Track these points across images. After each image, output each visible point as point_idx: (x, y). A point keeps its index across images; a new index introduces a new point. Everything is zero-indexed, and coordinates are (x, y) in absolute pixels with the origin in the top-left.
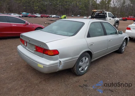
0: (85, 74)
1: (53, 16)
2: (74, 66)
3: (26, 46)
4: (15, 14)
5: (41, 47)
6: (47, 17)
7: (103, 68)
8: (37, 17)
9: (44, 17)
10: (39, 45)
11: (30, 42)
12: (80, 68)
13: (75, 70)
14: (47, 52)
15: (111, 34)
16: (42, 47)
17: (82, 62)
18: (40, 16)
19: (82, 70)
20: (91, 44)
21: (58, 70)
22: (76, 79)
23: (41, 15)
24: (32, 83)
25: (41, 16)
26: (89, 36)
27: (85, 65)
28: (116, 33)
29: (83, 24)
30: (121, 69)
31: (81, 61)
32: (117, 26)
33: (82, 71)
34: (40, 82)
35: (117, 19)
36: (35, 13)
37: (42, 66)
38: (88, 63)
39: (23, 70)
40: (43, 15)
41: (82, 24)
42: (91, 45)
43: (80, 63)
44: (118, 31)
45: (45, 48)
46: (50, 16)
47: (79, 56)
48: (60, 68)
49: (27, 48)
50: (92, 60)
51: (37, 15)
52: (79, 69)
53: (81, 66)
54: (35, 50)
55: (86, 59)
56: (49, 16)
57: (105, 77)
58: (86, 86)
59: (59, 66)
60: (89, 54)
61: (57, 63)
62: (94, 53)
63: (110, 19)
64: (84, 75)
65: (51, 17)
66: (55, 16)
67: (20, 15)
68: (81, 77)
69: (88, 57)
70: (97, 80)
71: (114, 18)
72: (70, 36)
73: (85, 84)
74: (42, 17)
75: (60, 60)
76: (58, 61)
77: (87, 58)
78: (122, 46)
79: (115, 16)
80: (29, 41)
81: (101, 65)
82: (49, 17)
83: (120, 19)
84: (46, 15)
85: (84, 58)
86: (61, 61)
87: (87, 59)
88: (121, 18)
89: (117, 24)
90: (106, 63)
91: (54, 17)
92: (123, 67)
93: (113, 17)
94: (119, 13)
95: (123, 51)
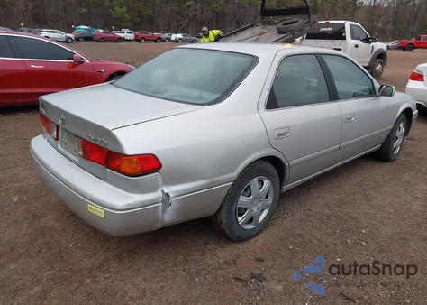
0: (262, 235)
1: (174, 37)
2: (220, 208)
3: (57, 139)
4: (54, 32)
5: (98, 143)
6: (156, 41)
7: (323, 214)
8: (123, 40)
9: (145, 40)
10: (91, 137)
11: (66, 127)
12: (240, 215)
13: (222, 222)
14: (118, 164)
15: (355, 96)
16: (101, 145)
17: (249, 196)
18: (131, 36)
19: (250, 221)
20: (282, 131)
21: (159, 225)
22: (226, 253)
23: (137, 33)
24: (74, 268)
25: (136, 36)
26: (272, 103)
27: (260, 204)
28: (372, 93)
29: (254, 60)
30: (384, 217)
31: (246, 190)
32: (378, 68)
33: (251, 226)
34: (102, 264)
35: (380, 45)
36: (119, 28)
37: (101, 213)
38: (269, 198)
39: (50, 220)
40: (141, 34)
41: (249, 60)
42: (279, 135)
43: (243, 199)
44: (377, 85)
45: (111, 147)
46: (166, 35)
47: (235, 174)
48: (169, 217)
49: (59, 146)
50: (286, 188)
51: (122, 35)
52: (239, 219)
53: (246, 209)
54: (81, 153)
55: (263, 184)
56: (160, 38)
57: (327, 246)
58: (260, 278)
59: (163, 211)
60: (272, 165)
61: (155, 202)
62: (291, 162)
63: (356, 46)
64: (256, 239)
65: (169, 39)
66: (180, 36)
67: (70, 33)
68: (245, 244)
69: (269, 177)
70: (300, 257)
71: (370, 43)
72: (204, 105)
73: (256, 272)
74: (139, 41)
75: (166, 190)
76: (157, 195)
77: (265, 182)
78: (391, 136)
79: (374, 37)
80: (63, 124)
81: (319, 202)
82: (163, 41)
83: (390, 44)
84: (150, 34)
85: (255, 180)
86: (167, 195)
87: (267, 183)
88: (393, 43)
89: (381, 63)
90: (336, 196)
91: (176, 41)
92: (392, 211)
93: (367, 41)
94: (390, 26)
95: (396, 152)
